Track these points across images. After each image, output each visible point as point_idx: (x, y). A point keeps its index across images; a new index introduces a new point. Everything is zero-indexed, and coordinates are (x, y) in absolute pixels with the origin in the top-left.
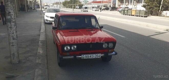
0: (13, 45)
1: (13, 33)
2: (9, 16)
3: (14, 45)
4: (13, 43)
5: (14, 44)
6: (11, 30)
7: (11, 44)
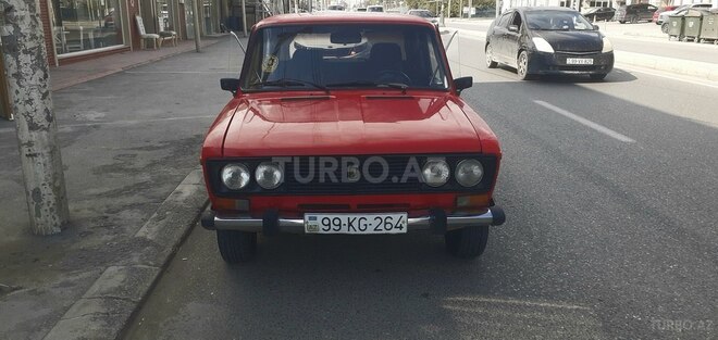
0: (32, 152)
1: (30, 101)
2: (8, 23)
3: (35, 155)
4: (30, 144)
5: (35, 149)
6: (20, 86)
7: (25, 150)
